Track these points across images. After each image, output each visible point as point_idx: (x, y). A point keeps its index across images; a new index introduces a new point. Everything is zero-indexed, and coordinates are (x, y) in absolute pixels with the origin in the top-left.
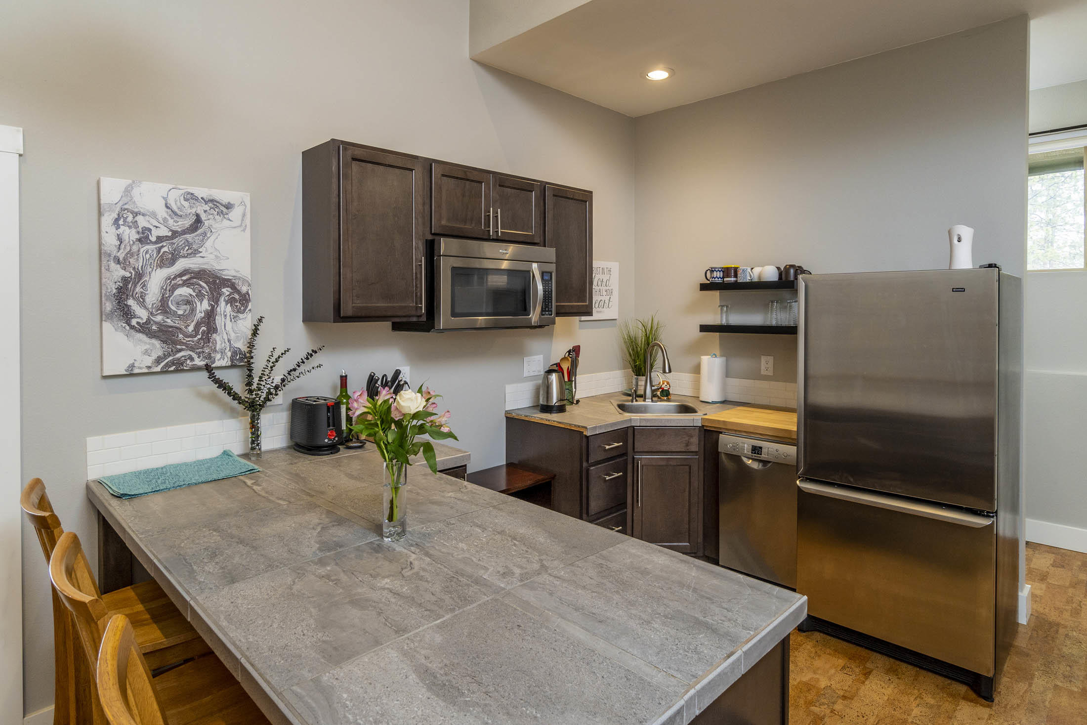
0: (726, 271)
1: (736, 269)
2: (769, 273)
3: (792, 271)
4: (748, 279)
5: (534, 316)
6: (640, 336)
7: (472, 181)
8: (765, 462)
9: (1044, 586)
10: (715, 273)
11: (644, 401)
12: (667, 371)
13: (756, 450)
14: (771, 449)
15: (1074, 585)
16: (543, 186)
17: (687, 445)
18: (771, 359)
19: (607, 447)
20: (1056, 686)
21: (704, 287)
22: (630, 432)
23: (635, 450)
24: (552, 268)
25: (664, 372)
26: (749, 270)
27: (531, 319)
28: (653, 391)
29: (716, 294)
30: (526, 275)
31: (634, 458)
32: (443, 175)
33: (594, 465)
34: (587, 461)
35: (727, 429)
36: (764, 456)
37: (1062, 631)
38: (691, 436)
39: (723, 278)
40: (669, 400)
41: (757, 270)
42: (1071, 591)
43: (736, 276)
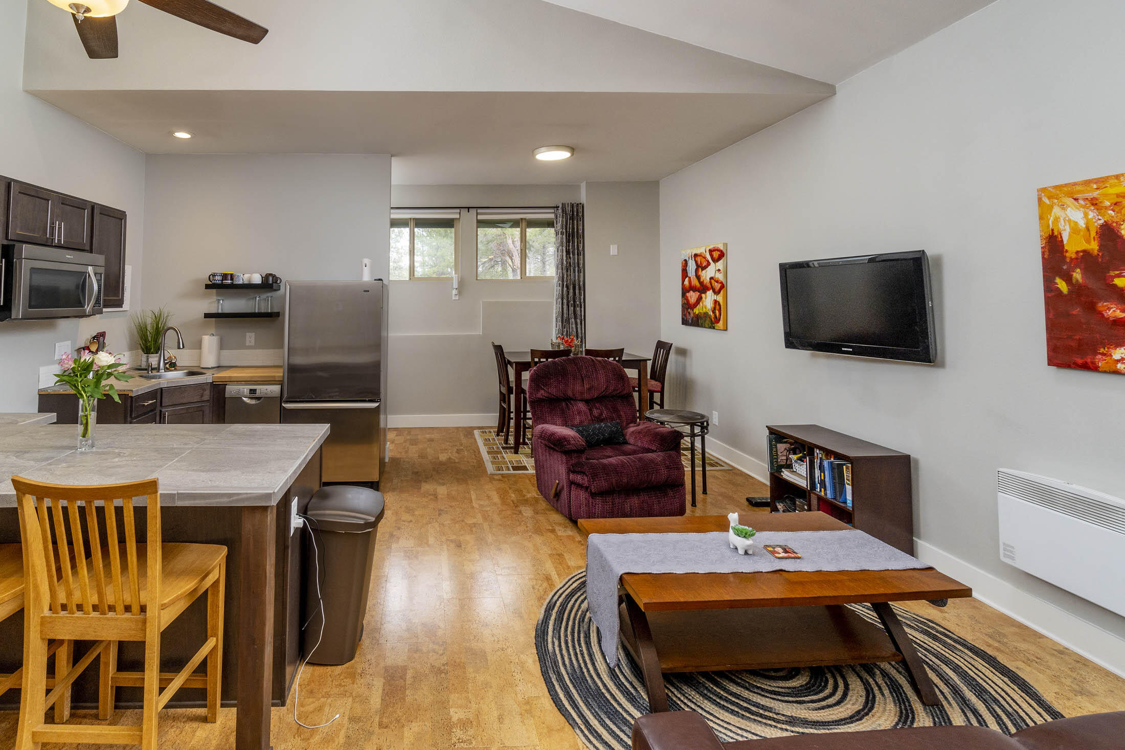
0: (225, 276)
1: (232, 275)
2: (257, 279)
3: (271, 279)
4: (241, 282)
5: (88, 308)
6: (149, 321)
7: (41, 198)
8: (258, 398)
9: (394, 445)
10: (217, 277)
11: (158, 372)
12: (181, 347)
13: (253, 391)
14: (262, 389)
15: (405, 442)
16: (93, 206)
17: (202, 397)
18: (253, 335)
19: (146, 404)
20: (402, 480)
21: (208, 287)
22: (159, 391)
23: (163, 405)
24: (102, 270)
25: (179, 348)
26: (242, 275)
27: (85, 310)
28: (165, 364)
29: (214, 291)
30: (84, 275)
31: (161, 411)
32: (20, 192)
33: (135, 419)
34: (131, 415)
35: (230, 381)
36: (258, 394)
37: (402, 460)
38: (204, 390)
39: (222, 280)
40: (176, 370)
41: (247, 276)
42: (404, 444)
43: (232, 279)
